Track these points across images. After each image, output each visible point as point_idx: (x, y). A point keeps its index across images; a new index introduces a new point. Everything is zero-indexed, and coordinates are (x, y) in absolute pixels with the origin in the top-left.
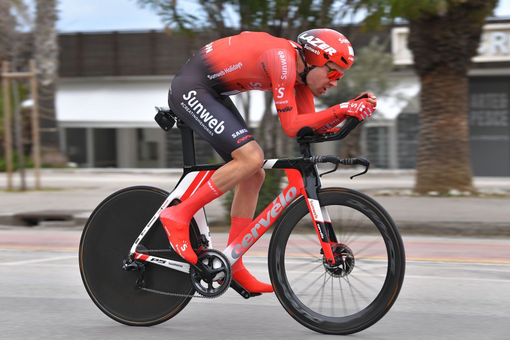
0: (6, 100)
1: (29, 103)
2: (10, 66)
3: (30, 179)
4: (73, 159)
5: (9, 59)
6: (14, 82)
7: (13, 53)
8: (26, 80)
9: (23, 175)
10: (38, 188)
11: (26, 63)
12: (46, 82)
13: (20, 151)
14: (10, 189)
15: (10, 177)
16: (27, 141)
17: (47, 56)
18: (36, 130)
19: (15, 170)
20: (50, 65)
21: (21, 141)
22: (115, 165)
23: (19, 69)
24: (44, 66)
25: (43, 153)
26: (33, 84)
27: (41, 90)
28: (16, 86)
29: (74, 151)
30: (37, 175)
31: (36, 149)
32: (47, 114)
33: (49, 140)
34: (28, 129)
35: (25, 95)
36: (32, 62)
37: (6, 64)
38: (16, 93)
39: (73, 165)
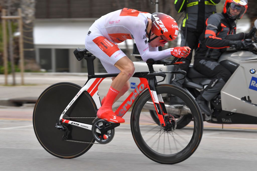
0: (4, 32)
1: (18, 34)
2: (6, 12)
3: (18, 79)
4: (43, 67)
5: (6, 8)
6: (9, 21)
7: (8, 4)
8: (16, 20)
9: (14, 77)
10: (23, 84)
11: (16, 10)
12: (28, 22)
13: (12, 62)
14: (6, 84)
15: (6, 77)
16: (17, 57)
17: (28, 6)
18: (22, 50)
19: (9, 73)
20: (31, 12)
21: (12, 56)
22: (68, 71)
23: (12, 14)
24: (26, 12)
25: (25, 64)
26: (20, 23)
27: (24, 26)
28: (10, 24)
29: (44, 62)
30: (22, 76)
31: (22, 61)
32: (28, 40)
33: (30, 56)
34: (17, 49)
35: (15, 29)
36: (20, 10)
37: (4, 11)
38: (10, 28)
39: (43, 70)
